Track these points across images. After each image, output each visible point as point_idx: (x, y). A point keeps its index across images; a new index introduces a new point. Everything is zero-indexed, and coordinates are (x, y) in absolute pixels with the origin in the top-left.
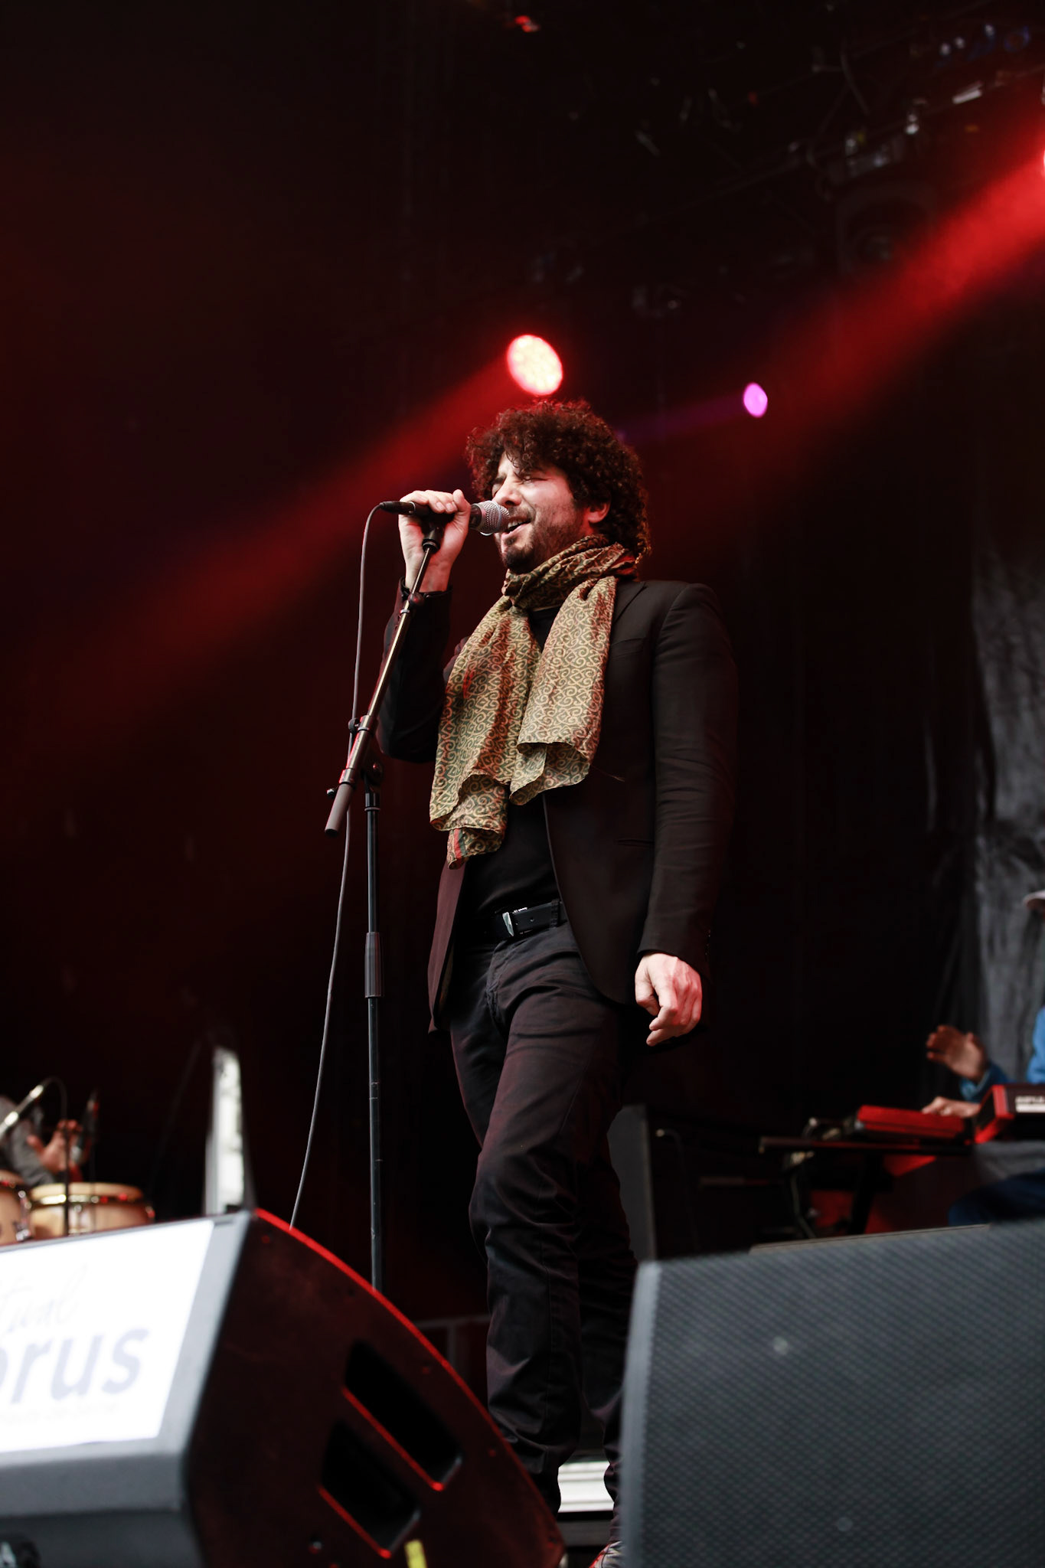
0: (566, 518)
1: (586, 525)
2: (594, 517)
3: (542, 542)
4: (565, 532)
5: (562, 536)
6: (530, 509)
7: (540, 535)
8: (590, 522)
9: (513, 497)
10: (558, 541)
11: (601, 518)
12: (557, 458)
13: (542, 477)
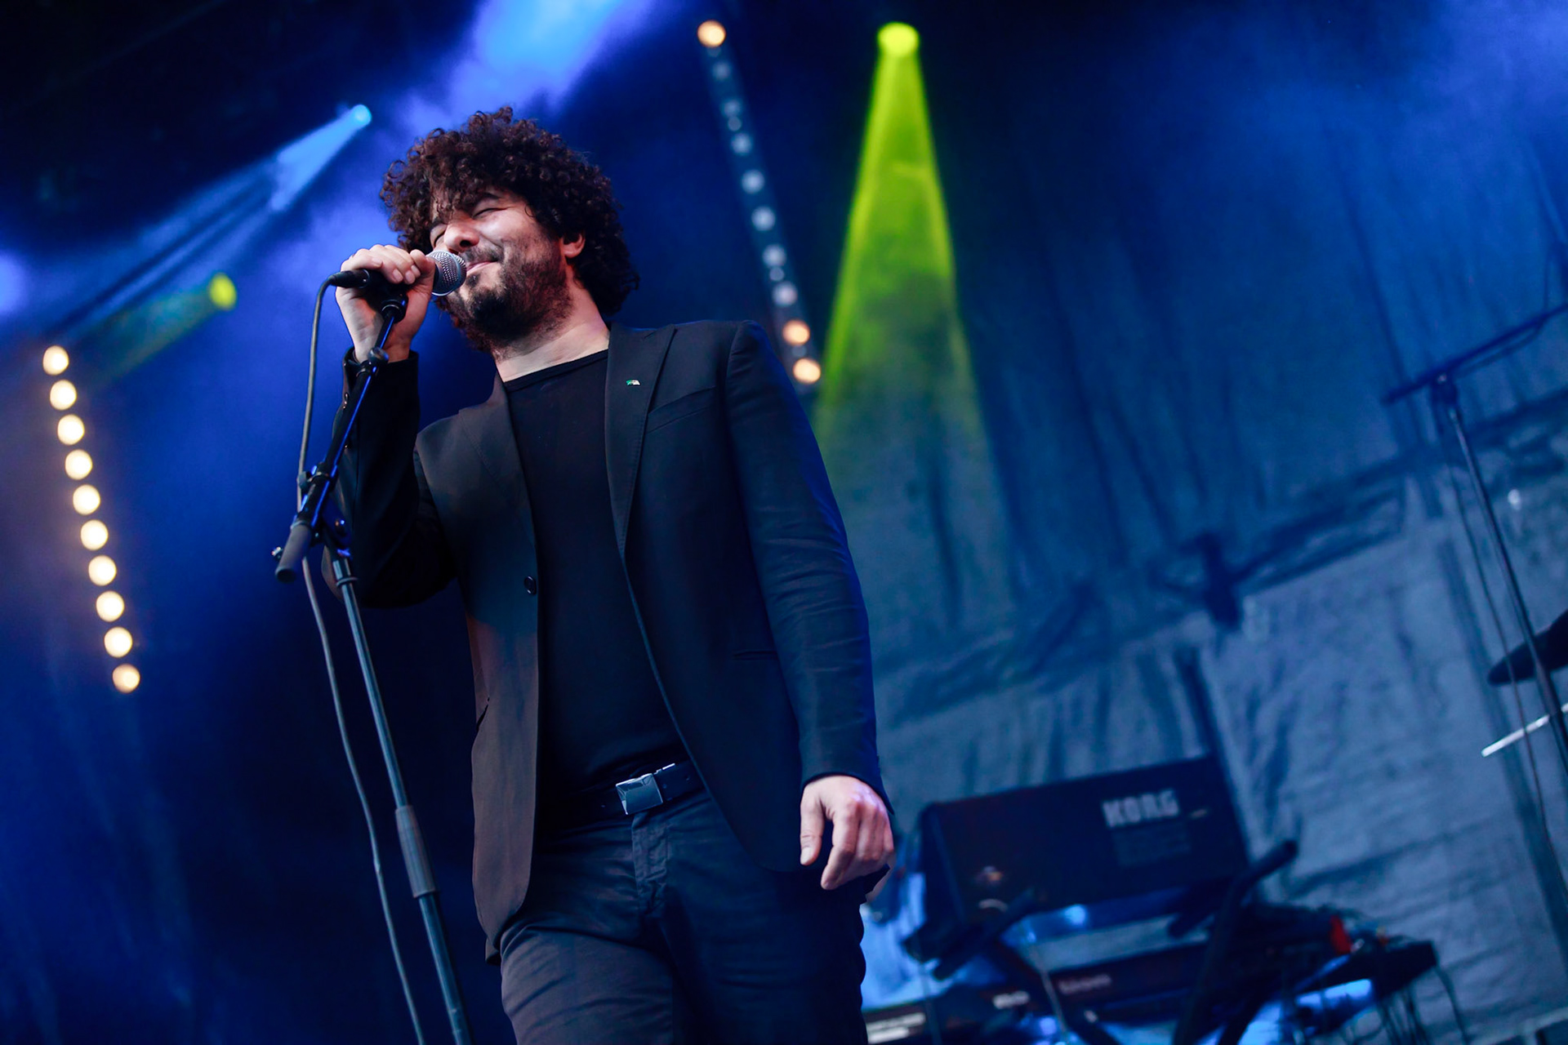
0: (541, 252)
1: (564, 261)
2: (571, 250)
3: (519, 284)
4: (544, 270)
5: (540, 275)
6: (494, 247)
7: (513, 275)
8: (566, 257)
9: (468, 236)
10: (537, 283)
11: (580, 250)
12: (513, 179)
13: (500, 207)
